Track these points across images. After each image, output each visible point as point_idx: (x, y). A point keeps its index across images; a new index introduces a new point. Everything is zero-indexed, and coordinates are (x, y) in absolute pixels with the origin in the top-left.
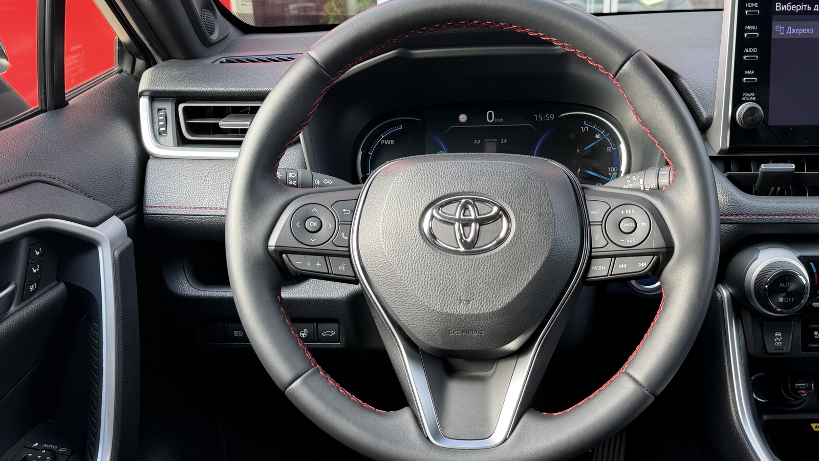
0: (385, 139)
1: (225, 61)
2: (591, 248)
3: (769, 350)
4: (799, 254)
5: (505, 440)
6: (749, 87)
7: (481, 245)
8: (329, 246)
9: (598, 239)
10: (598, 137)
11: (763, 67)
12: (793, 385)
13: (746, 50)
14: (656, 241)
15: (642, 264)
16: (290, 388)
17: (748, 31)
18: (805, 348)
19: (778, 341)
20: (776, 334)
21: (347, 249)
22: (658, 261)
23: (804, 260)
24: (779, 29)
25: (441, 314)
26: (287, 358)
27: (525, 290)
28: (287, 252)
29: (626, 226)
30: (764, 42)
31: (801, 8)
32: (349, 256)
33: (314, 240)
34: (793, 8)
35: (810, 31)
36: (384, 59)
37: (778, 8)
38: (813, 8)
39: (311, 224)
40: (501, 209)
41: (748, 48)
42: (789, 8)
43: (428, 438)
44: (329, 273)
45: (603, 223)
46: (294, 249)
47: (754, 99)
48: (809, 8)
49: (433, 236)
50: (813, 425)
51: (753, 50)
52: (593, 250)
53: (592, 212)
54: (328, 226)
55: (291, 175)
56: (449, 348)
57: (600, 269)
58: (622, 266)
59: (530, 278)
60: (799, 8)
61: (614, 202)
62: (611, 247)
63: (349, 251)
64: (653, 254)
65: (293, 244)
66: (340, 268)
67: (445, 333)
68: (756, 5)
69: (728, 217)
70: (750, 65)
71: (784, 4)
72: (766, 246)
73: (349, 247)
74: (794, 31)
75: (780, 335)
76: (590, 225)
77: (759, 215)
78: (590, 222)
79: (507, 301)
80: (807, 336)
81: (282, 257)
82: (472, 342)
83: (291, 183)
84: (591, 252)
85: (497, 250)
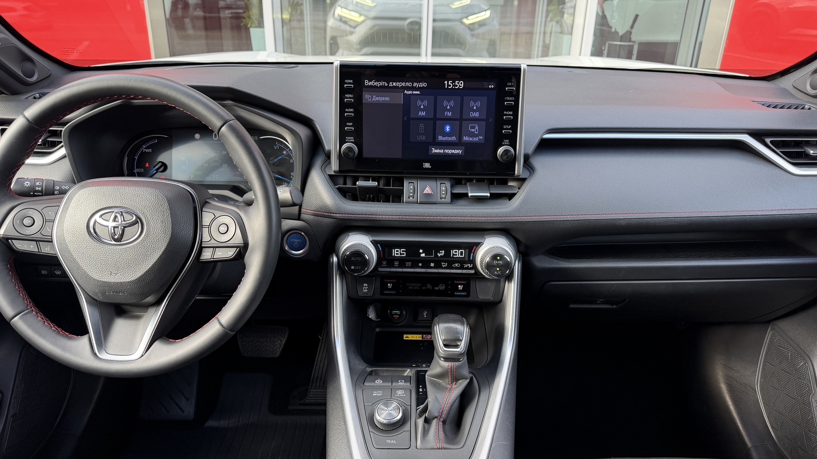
0: (146, 148)
1: (38, 95)
2: (202, 242)
3: (359, 294)
4: (371, 239)
5: (142, 356)
6: (349, 133)
7: (126, 239)
8: (38, 236)
9: (206, 237)
10: (285, 153)
11: (358, 120)
12: (391, 312)
13: (347, 110)
14: (238, 240)
15: (230, 253)
16: (13, 320)
17: (347, 98)
18: (382, 294)
19: (365, 289)
20: (364, 285)
21: (50, 237)
22: (240, 251)
23: (375, 243)
24: (367, 97)
25: (98, 281)
26: (12, 303)
27: (150, 269)
28: (12, 239)
29: (223, 229)
30: (358, 105)
31: (381, 84)
32: (52, 242)
33: (29, 231)
34: (376, 84)
35: (387, 99)
36: (113, 106)
37: (367, 84)
38: (389, 84)
39: (27, 221)
40: (138, 217)
41: (348, 108)
42: (373, 84)
43: (96, 354)
44: (39, 252)
45: (209, 227)
46: (15, 237)
47: (353, 140)
48: (386, 84)
49: (95, 232)
50: (405, 336)
51: (351, 110)
52: (203, 243)
53: (205, 219)
54: (38, 223)
55: (38, 184)
56: (107, 301)
57: (207, 255)
58: (219, 253)
59: (155, 261)
60: (380, 84)
61: (218, 213)
62: (213, 241)
63: (52, 239)
64: (237, 247)
65: (14, 234)
66: (46, 249)
67: (103, 293)
68: (351, 81)
69: (332, 214)
70: (349, 119)
71: (370, 81)
72: (355, 233)
73: (52, 236)
74: (377, 98)
75: (366, 285)
76: (202, 227)
77: (349, 214)
78: (202, 225)
79: (140, 275)
80: (384, 286)
81: (8, 242)
82: (120, 299)
83: (37, 189)
84: (201, 244)
85: (134, 243)
